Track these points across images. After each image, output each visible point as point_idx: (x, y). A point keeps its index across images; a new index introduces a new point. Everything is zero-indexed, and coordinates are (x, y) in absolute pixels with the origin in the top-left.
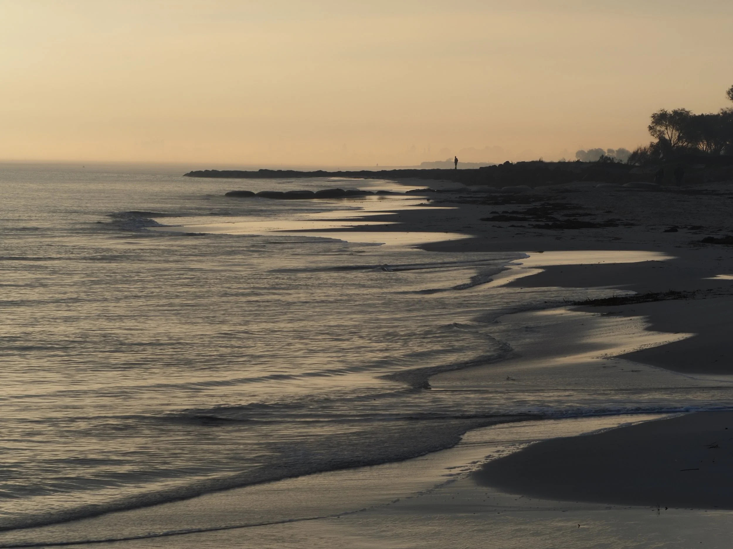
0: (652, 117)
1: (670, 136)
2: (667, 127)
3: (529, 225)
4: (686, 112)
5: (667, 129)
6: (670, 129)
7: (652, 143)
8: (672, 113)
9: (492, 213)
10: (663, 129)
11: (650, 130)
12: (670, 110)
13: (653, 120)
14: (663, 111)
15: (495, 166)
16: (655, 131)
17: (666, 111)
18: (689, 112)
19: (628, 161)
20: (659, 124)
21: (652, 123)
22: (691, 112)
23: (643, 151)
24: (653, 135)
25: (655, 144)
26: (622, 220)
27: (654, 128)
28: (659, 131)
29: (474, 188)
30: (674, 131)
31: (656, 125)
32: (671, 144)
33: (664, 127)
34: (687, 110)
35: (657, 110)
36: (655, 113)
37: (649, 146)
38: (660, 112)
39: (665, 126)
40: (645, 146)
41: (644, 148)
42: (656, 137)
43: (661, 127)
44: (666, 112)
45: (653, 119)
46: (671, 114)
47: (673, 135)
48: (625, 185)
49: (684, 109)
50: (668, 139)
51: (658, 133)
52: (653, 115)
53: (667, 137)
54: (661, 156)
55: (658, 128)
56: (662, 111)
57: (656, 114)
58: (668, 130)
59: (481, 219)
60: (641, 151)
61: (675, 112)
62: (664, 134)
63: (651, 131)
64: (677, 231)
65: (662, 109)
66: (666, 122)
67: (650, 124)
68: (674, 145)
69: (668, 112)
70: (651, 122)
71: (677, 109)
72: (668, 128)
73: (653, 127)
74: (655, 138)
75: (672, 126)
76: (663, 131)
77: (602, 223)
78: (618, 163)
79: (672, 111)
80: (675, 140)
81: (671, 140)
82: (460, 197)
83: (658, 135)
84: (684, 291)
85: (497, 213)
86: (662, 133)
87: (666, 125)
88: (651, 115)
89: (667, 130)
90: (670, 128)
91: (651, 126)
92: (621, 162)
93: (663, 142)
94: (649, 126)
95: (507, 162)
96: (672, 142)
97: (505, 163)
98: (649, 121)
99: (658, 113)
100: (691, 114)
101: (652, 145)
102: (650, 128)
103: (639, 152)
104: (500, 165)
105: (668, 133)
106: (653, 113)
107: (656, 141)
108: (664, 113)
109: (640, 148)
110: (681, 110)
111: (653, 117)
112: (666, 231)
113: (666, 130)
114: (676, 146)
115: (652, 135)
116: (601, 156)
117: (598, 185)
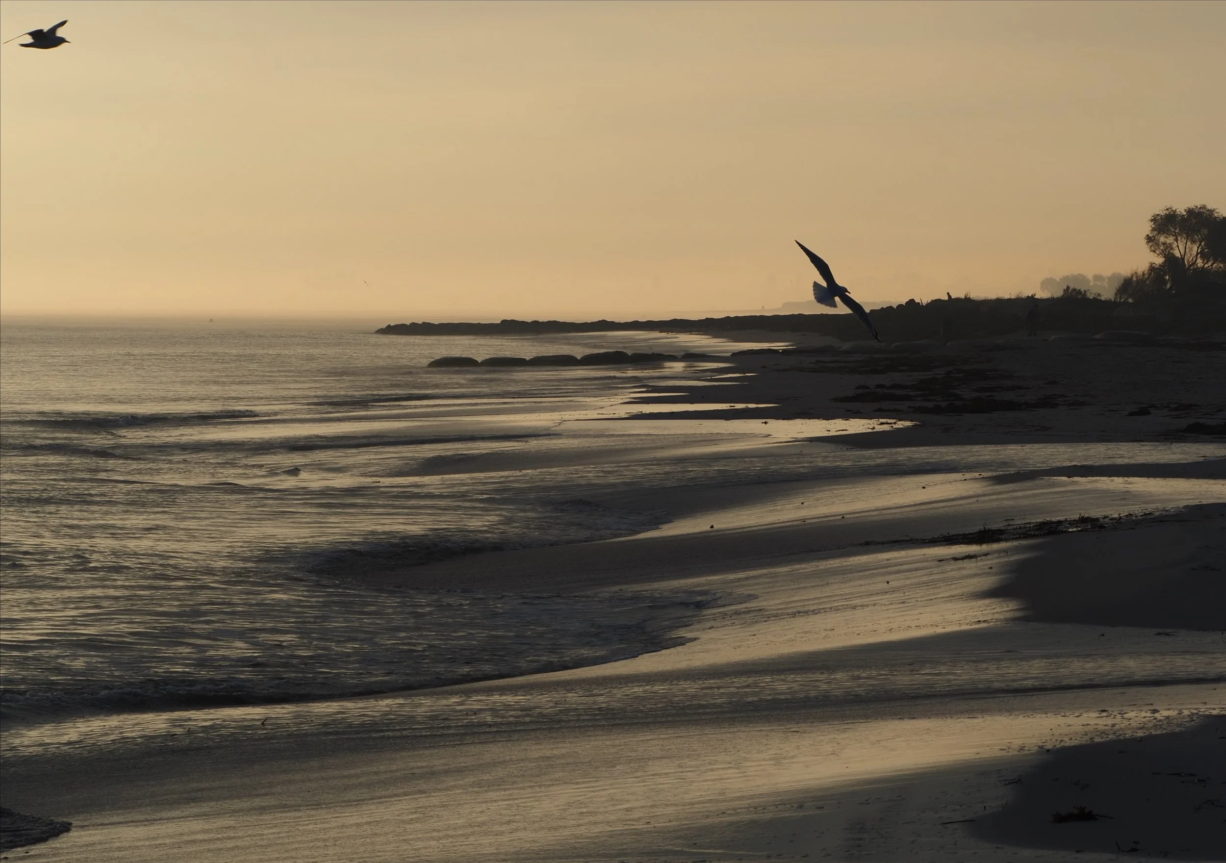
0: (1152, 220)
1: (1182, 252)
2: (1176, 236)
3: (909, 407)
4: (1208, 210)
5: (1176, 240)
6: (1183, 240)
7: (1152, 264)
8: (1185, 213)
9: (858, 388)
10: (1170, 240)
11: (1148, 242)
12: (1181, 208)
13: (1153, 226)
14: (1170, 210)
15: (890, 308)
16: (1157, 244)
17: (1174, 209)
18: (1213, 211)
19: (1116, 294)
20: (1164, 232)
21: (1152, 230)
22: (1217, 211)
23: (1141, 278)
24: (1154, 251)
25: (1157, 266)
26: (1068, 397)
27: (1154, 239)
28: (1164, 244)
29: (846, 346)
30: (1189, 243)
31: (1159, 233)
32: (1185, 265)
33: (1171, 236)
34: (1209, 207)
35: (1159, 209)
36: (1157, 213)
37: (1148, 268)
38: (1165, 212)
39: (1173, 235)
40: (1143, 270)
41: (1141, 273)
42: (1159, 255)
43: (1166, 237)
44: (1175, 211)
45: (1154, 224)
46: (1184, 215)
47: (1187, 250)
48: (1098, 336)
49: (1205, 206)
50: (1180, 256)
51: (1162, 248)
52: (1153, 216)
53: (1178, 255)
54: (1168, 286)
55: (1162, 239)
56: (1167, 209)
57: (1158, 215)
58: (1179, 242)
59: (833, 399)
60: (1137, 277)
61: (1190, 211)
62: (1172, 249)
63: (1150, 244)
64: (1149, 413)
65: (1169, 207)
66: (1176, 229)
67: (1148, 233)
68: (1190, 266)
69: (1178, 212)
70: (1150, 229)
71: (1193, 207)
72: (1179, 238)
73: (1154, 237)
74: (1156, 255)
75: (1185, 236)
76: (1170, 244)
77: (1034, 402)
78: (1094, 298)
79: (1185, 210)
80: (1191, 258)
81: (1183, 259)
82: (818, 362)
83: (1163, 251)
84: (1105, 517)
85: (868, 388)
86: (1170, 247)
87: (1175, 233)
88: (1150, 217)
89: (1177, 242)
90: (1181, 239)
91: (1150, 235)
92: (1099, 298)
93: (1172, 263)
94: (1148, 235)
95: (912, 301)
96: (1186, 262)
97: (907, 303)
98: (1147, 228)
99: (1162, 214)
100: (1216, 215)
101: (1152, 268)
102: (1149, 239)
103: (1134, 279)
104: (900, 306)
105: (1178, 246)
106: (1153, 214)
107: (1159, 260)
108: (1172, 213)
109: (1136, 273)
110: (1200, 208)
111: (1154, 220)
112: (1132, 414)
113: (1175, 243)
114: (1192, 268)
115: (1151, 251)
116: (1065, 287)
117: (1053, 337)
